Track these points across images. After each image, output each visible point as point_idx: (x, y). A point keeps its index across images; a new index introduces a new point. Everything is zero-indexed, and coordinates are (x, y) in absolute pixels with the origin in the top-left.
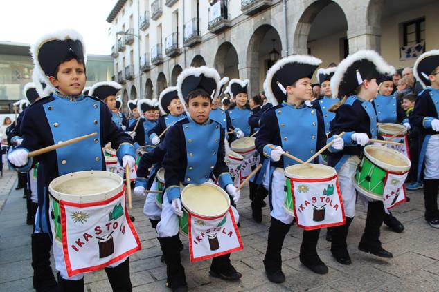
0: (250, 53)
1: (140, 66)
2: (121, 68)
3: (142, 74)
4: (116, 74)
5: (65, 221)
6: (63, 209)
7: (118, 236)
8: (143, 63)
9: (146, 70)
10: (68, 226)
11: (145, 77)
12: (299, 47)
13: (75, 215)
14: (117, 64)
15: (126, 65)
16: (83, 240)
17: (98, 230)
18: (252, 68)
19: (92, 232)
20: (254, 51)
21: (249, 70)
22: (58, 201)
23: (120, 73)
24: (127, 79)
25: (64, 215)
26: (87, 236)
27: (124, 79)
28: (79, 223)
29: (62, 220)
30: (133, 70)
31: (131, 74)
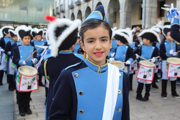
0: (127, 4)
1: (68, 5)
2: (58, 5)
3: (69, 10)
4: (55, 8)
5: (21, 79)
6: (21, 76)
7: (33, 85)
8: (70, 4)
9: (72, 8)
10: (22, 80)
11: (71, 12)
12: (152, 2)
13: (24, 78)
14: (56, 2)
15: (61, 4)
16: (24, 84)
17: (29, 83)
18: (127, 12)
19: (27, 83)
20: (129, 2)
21: (126, 13)
22: (20, 73)
23: (57, 8)
24: (61, 12)
25: (21, 77)
26: (25, 83)
27: (59, 12)
28: (24, 80)
29: (20, 78)
30: (65, 7)
31: (63, 9)
